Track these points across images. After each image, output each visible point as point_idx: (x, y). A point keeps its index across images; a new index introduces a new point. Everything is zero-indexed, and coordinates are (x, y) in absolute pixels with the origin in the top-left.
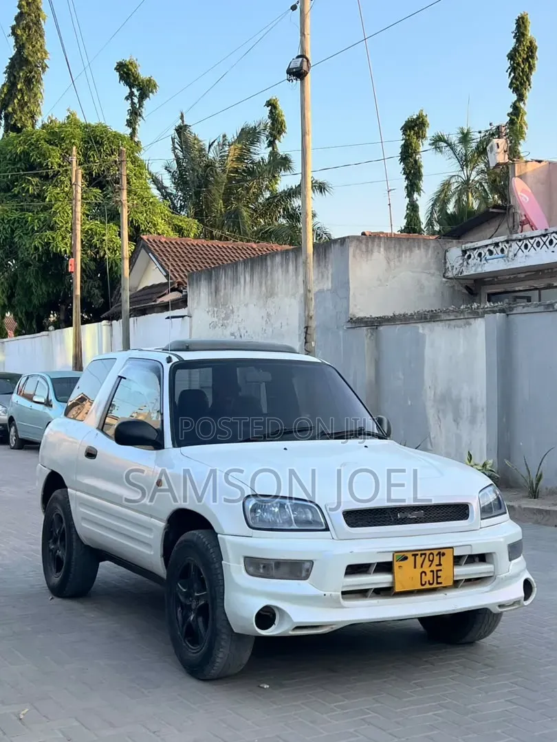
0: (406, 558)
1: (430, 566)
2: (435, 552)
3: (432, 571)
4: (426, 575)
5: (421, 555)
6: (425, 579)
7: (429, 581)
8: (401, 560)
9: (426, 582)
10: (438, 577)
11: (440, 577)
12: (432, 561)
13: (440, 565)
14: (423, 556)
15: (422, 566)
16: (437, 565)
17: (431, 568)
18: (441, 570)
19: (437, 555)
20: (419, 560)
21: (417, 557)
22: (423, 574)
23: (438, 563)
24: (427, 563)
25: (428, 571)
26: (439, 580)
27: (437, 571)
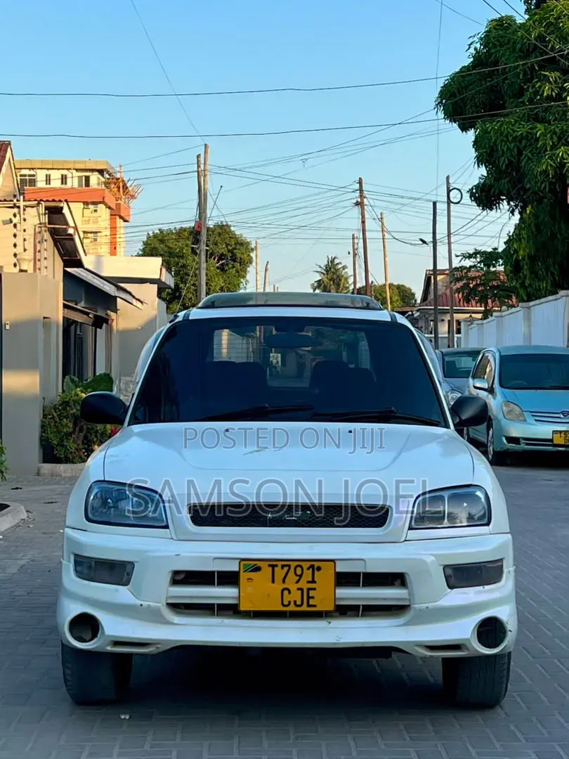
0: (258, 569)
1: (297, 582)
2: (306, 565)
3: (302, 590)
4: (290, 592)
5: (283, 566)
6: (287, 598)
7: (295, 602)
8: (251, 571)
9: (290, 602)
10: (309, 598)
11: (313, 598)
12: (301, 576)
13: (313, 581)
14: (286, 569)
15: (284, 581)
16: (308, 582)
17: (299, 585)
18: (315, 589)
19: (308, 569)
20: (280, 573)
21: (276, 568)
22: (286, 592)
23: (311, 580)
24: (292, 577)
25: (293, 587)
26: (312, 602)
27: (309, 590)
